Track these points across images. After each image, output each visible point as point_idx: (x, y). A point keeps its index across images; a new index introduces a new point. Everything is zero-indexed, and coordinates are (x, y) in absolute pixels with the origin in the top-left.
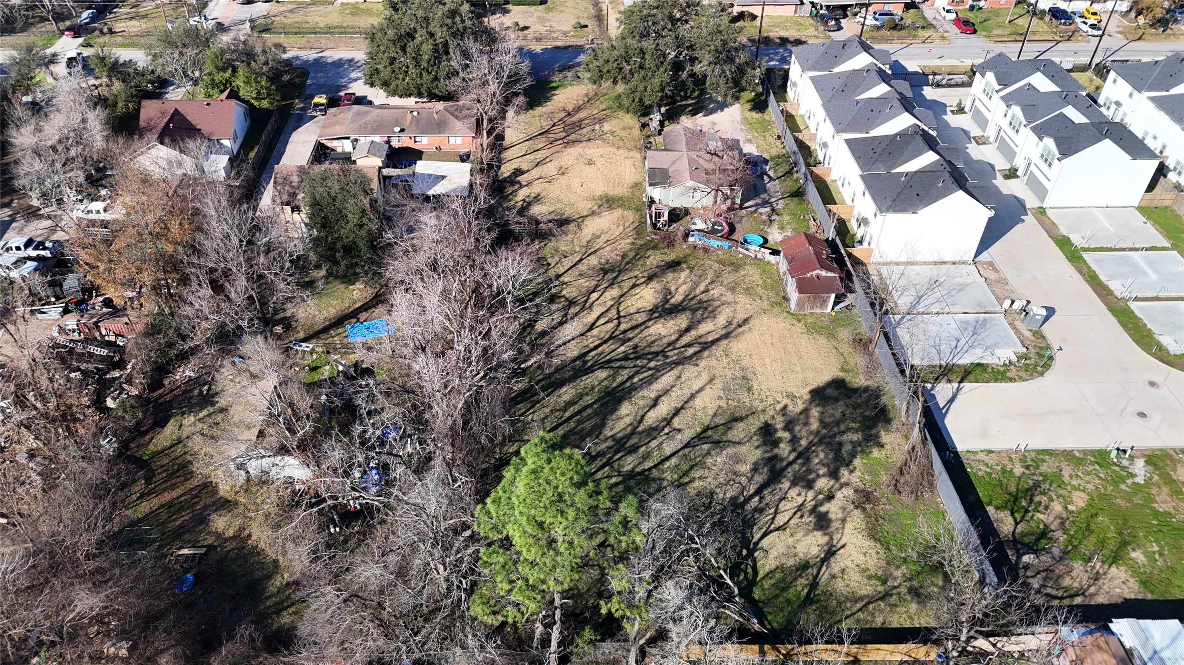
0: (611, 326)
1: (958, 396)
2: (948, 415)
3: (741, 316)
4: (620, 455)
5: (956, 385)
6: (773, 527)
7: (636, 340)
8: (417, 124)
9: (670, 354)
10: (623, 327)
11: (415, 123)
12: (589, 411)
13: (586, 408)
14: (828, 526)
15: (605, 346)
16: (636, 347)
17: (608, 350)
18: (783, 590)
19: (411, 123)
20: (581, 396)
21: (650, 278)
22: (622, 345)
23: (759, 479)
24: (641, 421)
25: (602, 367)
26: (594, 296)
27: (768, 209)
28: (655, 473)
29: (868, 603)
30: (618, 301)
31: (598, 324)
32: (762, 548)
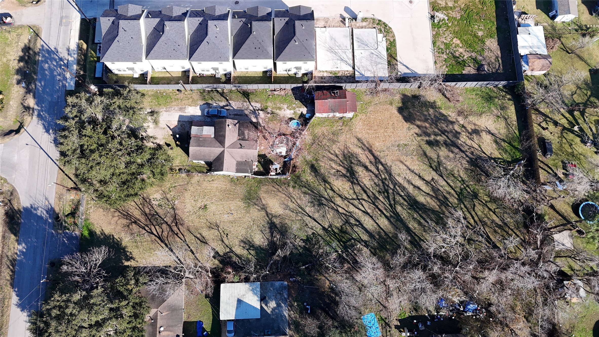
0: (363, 202)
1: (405, 64)
2: (416, 71)
3: (356, 141)
4: (448, 203)
5: (398, 63)
6: (480, 149)
7: (374, 191)
8: (172, 326)
9: (383, 177)
10: (365, 197)
11: (171, 328)
12: (424, 216)
13: (421, 216)
14: (478, 130)
15: (379, 207)
16: (379, 192)
17: (382, 205)
18: (506, 151)
19: (171, 331)
20: (414, 219)
21: (325, 181)
22: (379, 199)
23: (456, 150)
24: (428, 194)
25: (395, 209)
26: (340, 210)
27: (261, 112)
28: (458, 190)
29: (508, 124)
30: (344, 198)
31: (364, 210)
32: (490, 154)
